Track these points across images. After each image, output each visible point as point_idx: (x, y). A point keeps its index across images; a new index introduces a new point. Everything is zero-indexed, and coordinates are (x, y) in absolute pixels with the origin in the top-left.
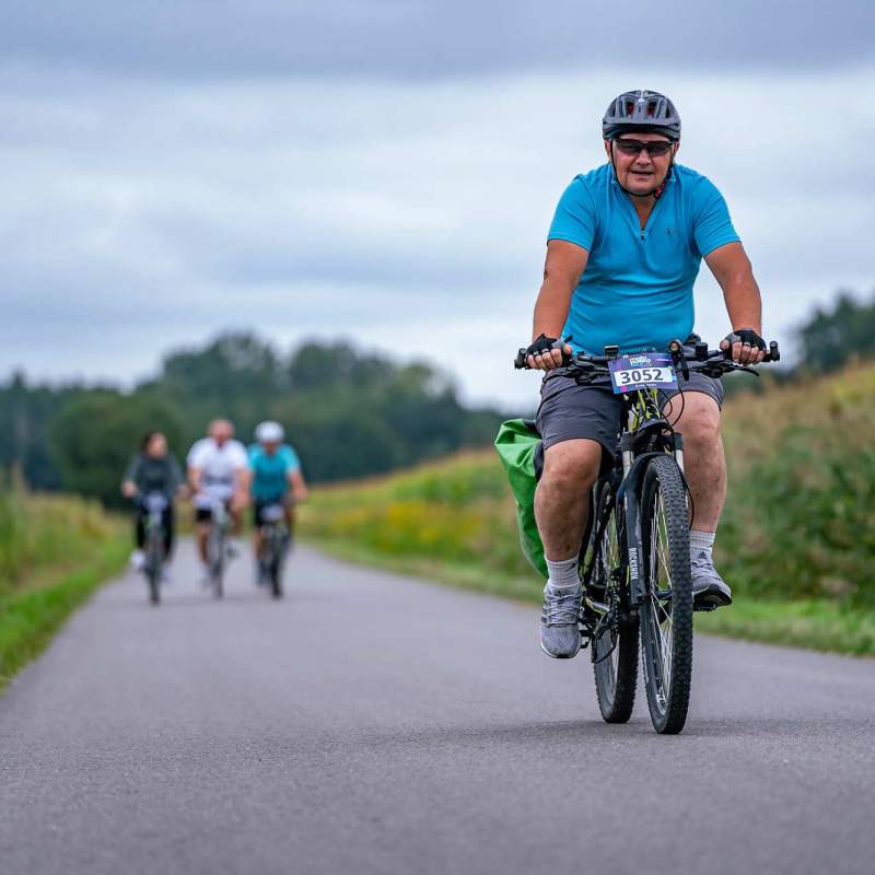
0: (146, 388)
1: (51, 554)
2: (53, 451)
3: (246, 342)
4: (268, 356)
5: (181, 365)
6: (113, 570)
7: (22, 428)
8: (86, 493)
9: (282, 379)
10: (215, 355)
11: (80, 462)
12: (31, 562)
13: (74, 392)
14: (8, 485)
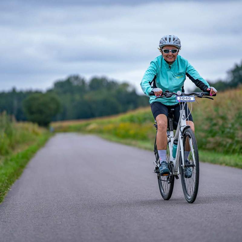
0: (50, 91)
1: (24, 140)
2: (24, 110)
3: (77, 78)
4: (83, 82)
5: (59, 85)
7: (15, 103)
8: (34, 121)
9: (87, 88)
10: (68, 81)
11: (32, 113)
12: (18, 142)
14: (11, 120)
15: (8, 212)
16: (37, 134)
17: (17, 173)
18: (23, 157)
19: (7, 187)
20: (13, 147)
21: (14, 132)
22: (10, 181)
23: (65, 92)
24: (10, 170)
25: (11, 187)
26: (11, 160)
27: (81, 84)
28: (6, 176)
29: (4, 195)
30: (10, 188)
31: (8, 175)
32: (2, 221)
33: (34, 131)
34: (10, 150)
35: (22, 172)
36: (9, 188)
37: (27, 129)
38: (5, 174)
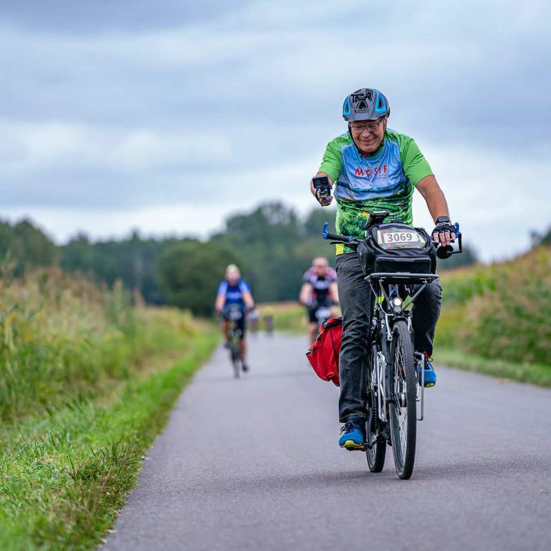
0: (216, 237)
1: (163, 348)
2: (159, 279)
3: (277, 207)
4: (292, 217)
5: (238, 223)
6: (203, 358)
7: (139, 266)
8: (182, 306)
9: (302, 231)
10: (258, 215)
11: (177, 286)
12: (149, 353)
13: (170, 242)
14: (132, 303)
15: (151, 513)
16: (190, 334)
17: (157, 420)
18: (165, 386)
19: (138, 452)
20: (138, 363)
21: (139, 327)
22: (144, 439)
23: (251, 240)
24: (140, 414)
25: (147, 453)
26: (139, 391)
27: (287, 222)
28: (132, 426)
29: (135, 470)
30: (145, 456)
31: (137, 424)
32: (142, 535)
33: (183, 327)
34: (132, 370)
35: (167, 418)
36: (143, 454)
37: (168, 323)
38: (131, 423)
